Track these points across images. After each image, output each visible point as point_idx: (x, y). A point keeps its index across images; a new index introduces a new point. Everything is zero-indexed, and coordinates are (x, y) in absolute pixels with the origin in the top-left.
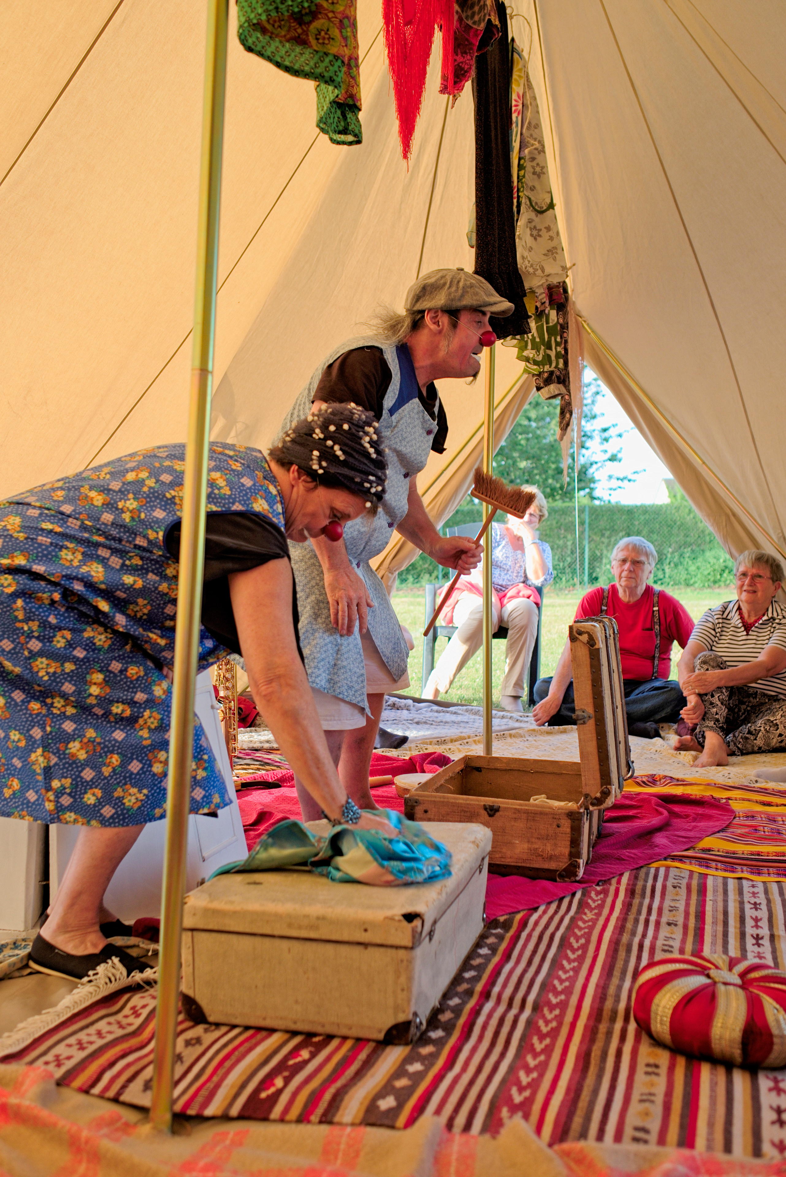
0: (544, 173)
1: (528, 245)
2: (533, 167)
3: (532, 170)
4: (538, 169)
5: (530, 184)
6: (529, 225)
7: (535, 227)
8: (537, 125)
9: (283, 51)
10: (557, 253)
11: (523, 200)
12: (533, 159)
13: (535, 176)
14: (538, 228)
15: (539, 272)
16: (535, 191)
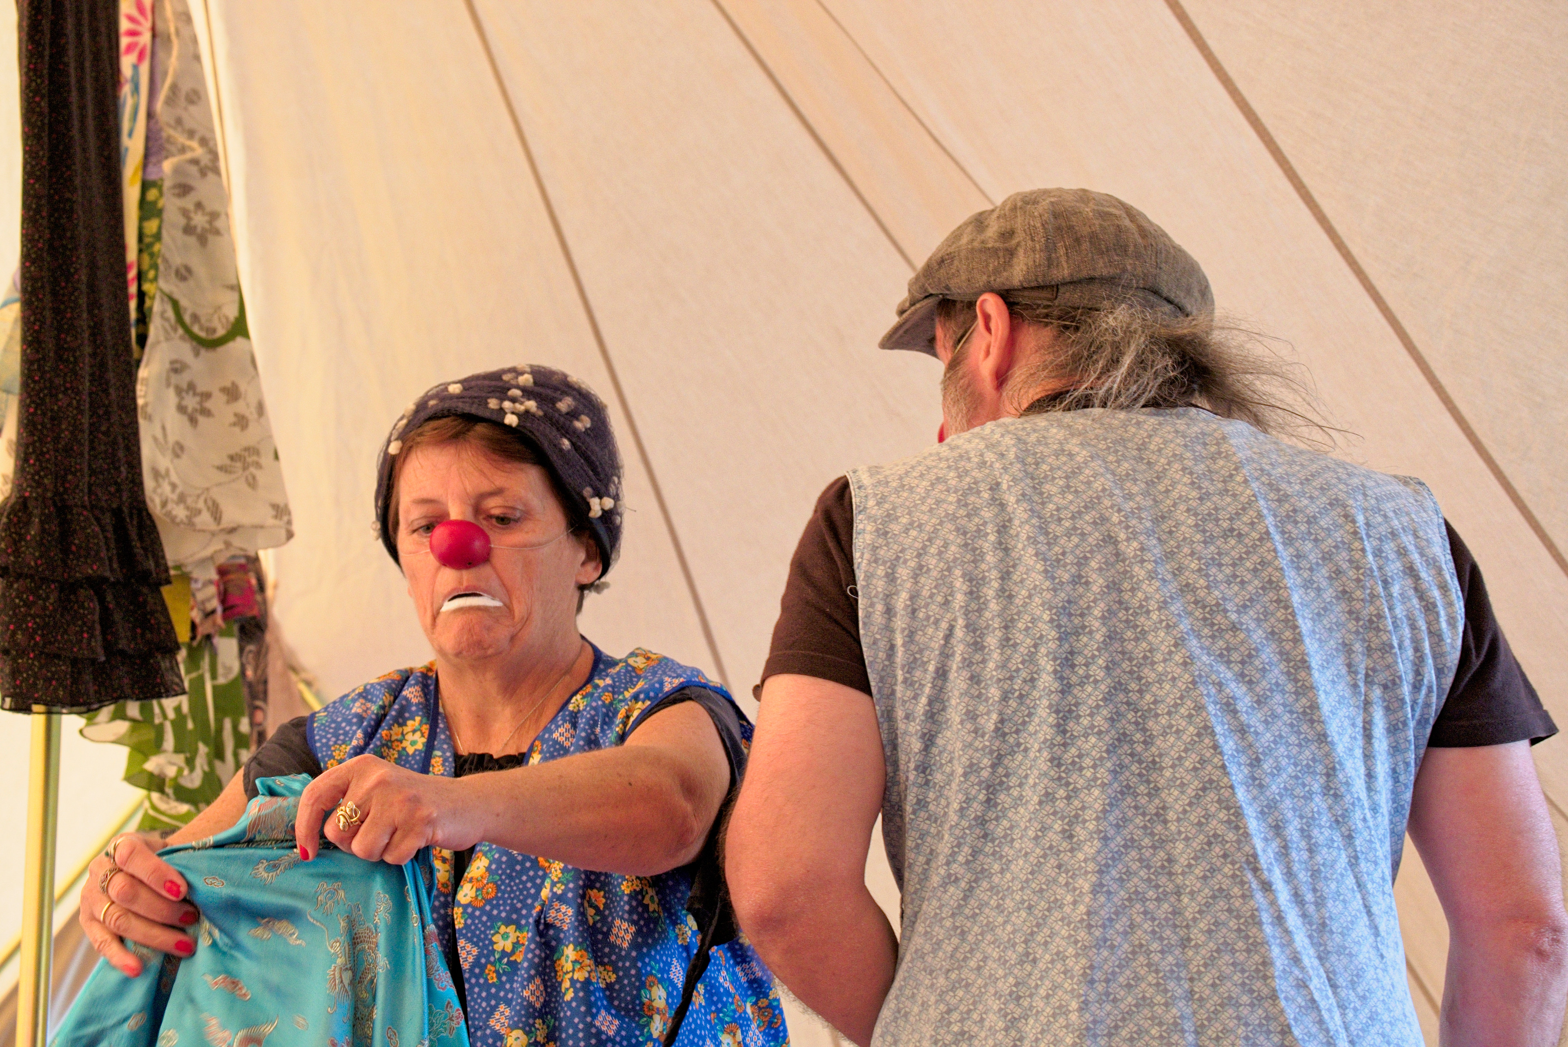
0: (217, 232)
1: (171, 439)
2: (185, 213)
3: (182, 221)
4: (199, 220)
5: (177, 260)
6: (174, 379)
7: (191, 387)
10: (259, 466)
11: (157, 306)
12: (184, 189)
13: (192, 240)
14: (200, 389)
15: (205, 519)
16: (191, 282)
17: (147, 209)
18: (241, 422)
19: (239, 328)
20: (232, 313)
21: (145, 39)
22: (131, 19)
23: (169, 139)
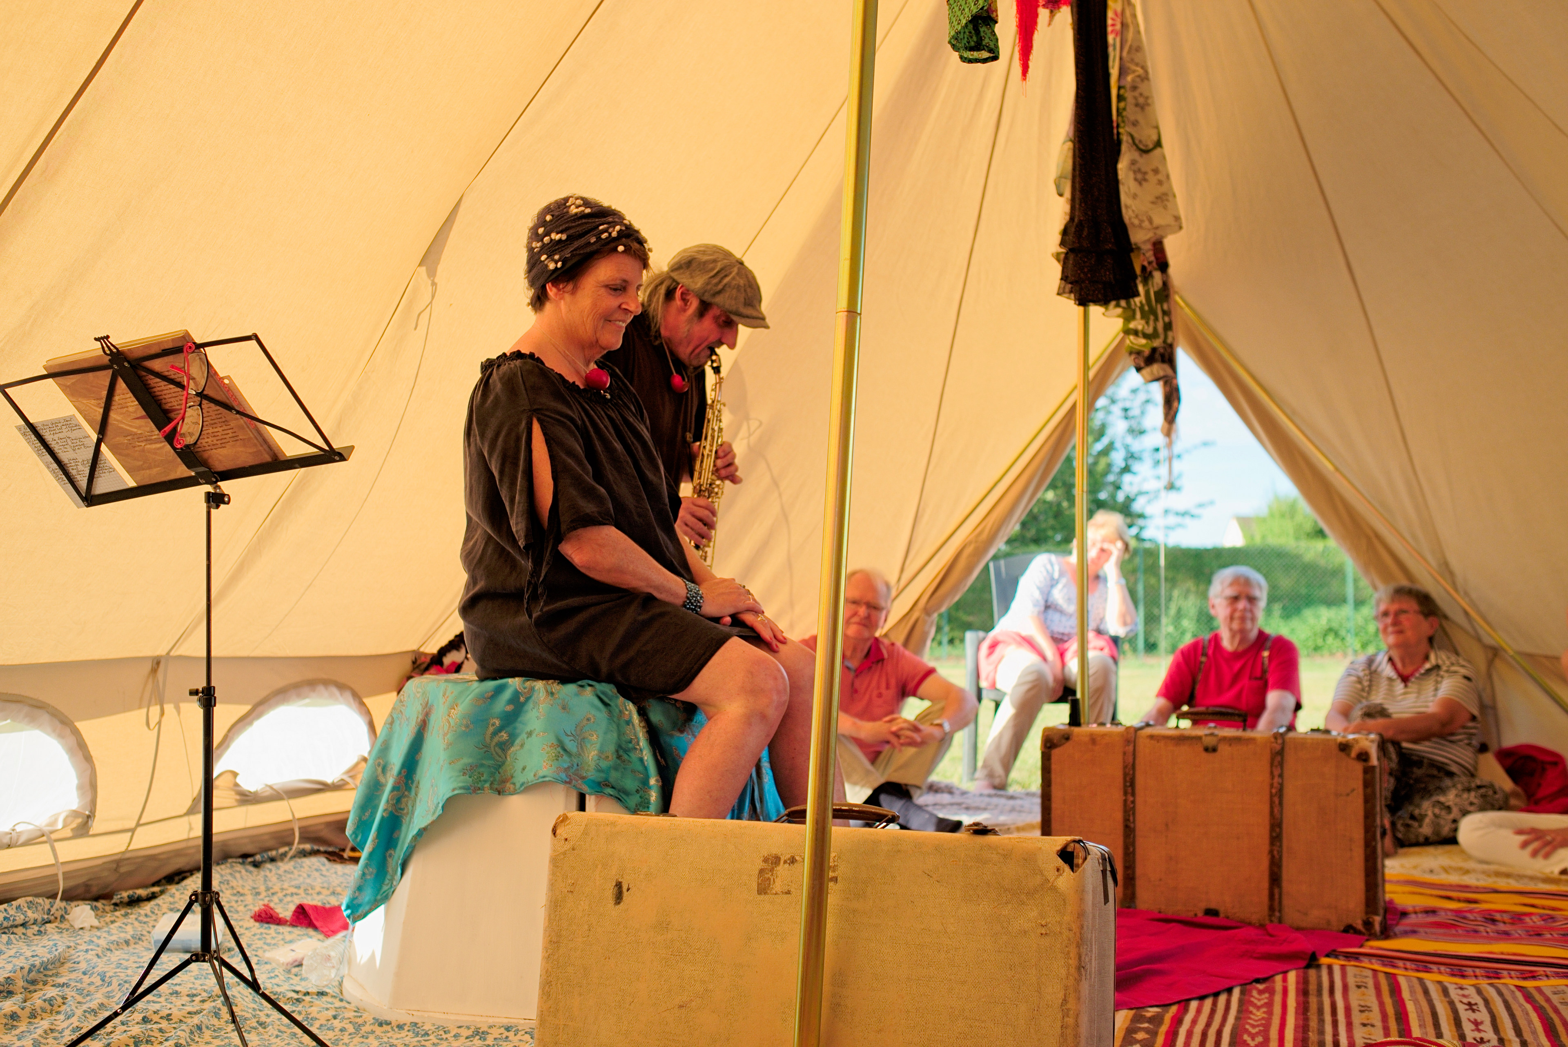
0: (1148, 105)
1: (1132, 192)
2: (1135, 98)
3: (1134, 102)
4: (1141, 100)
5: (1132, 118)
6: (1133, 167)
7: (1139, 170)
8: (1139, 48)
10: (1168, 200)
11: (1125, 138)
12: (1134, 88)
13: (1138, 109)
14: (1143, 170)
15: (1146, 224)
16: (1138, 127)
17: (1120, 98)
18: (1160, 183)
19: (1158, 144)
20: (1155, 138)
21: (1118, 27)
22: (1113, 19)
23: (1129, 68)
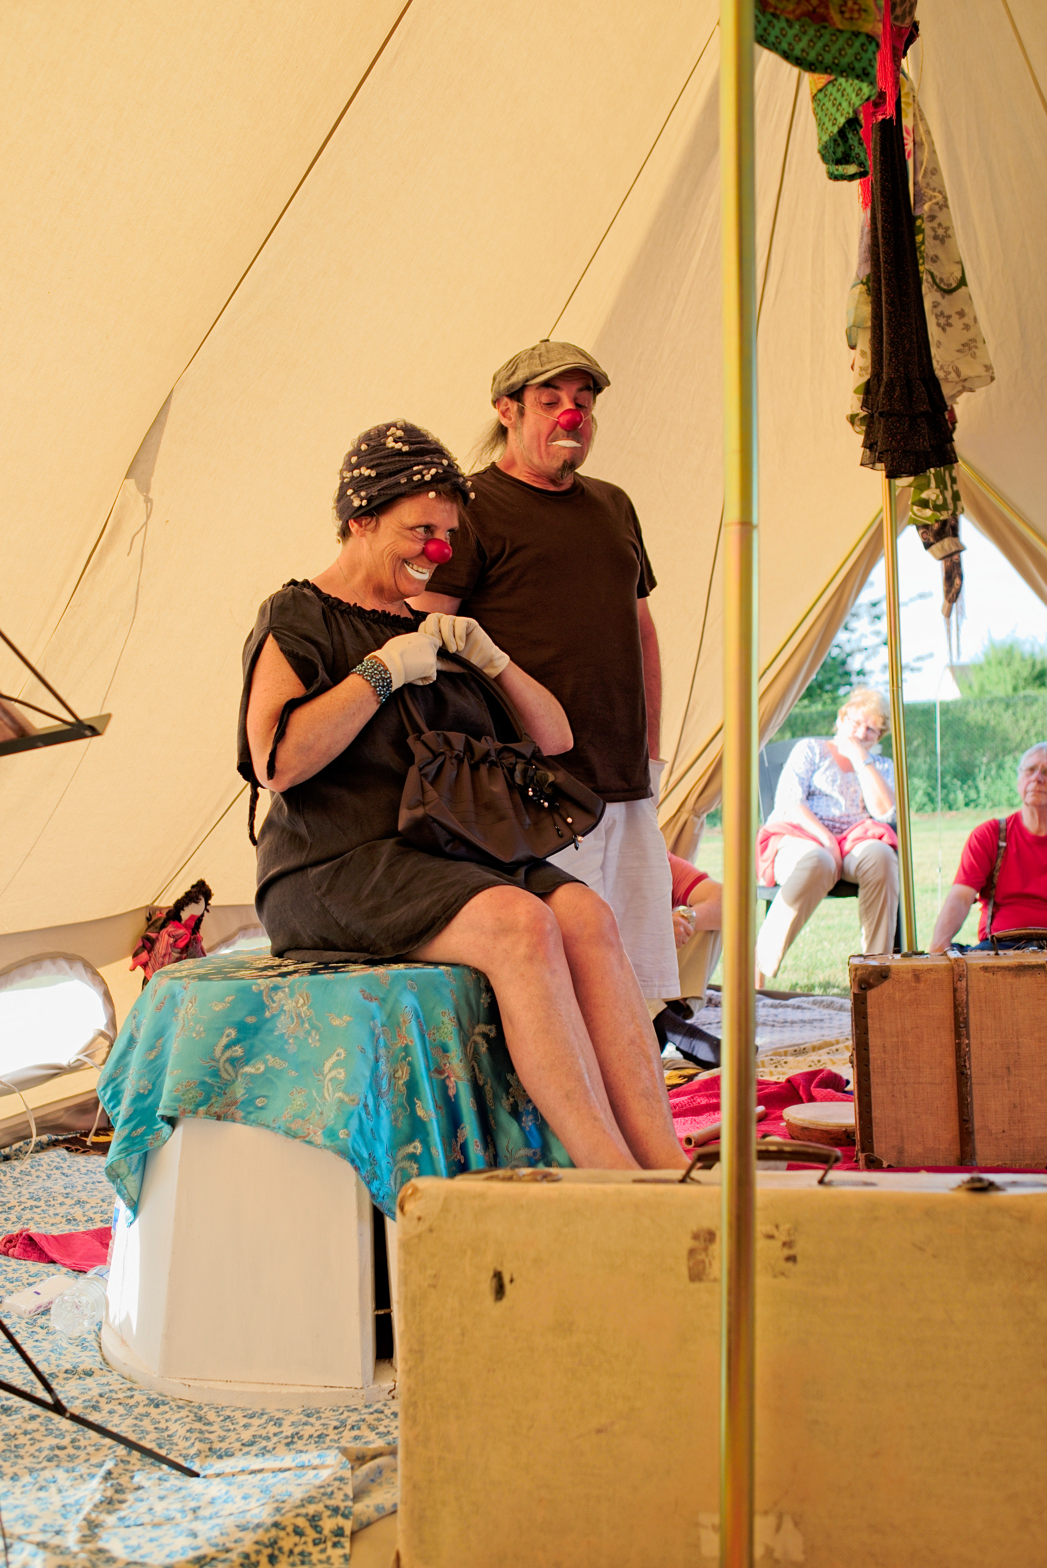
0: (949, 237)
2: (934, 229)
3: (932, 234)
4: (940, 232)
5: (931, 253)
6: (935, 311)
7: (942, 313)
8: (935, 169)
9: (791, 33)
10: (976, 347)
11: (925, 277)
12: (932, 218)
13: (938, 242)
14: (946, 313)
15: (953, 376)
16: (938, 263)
18: (967, 327)
19: (963, 282)
20: (958, 275)
23: (925, 195)
